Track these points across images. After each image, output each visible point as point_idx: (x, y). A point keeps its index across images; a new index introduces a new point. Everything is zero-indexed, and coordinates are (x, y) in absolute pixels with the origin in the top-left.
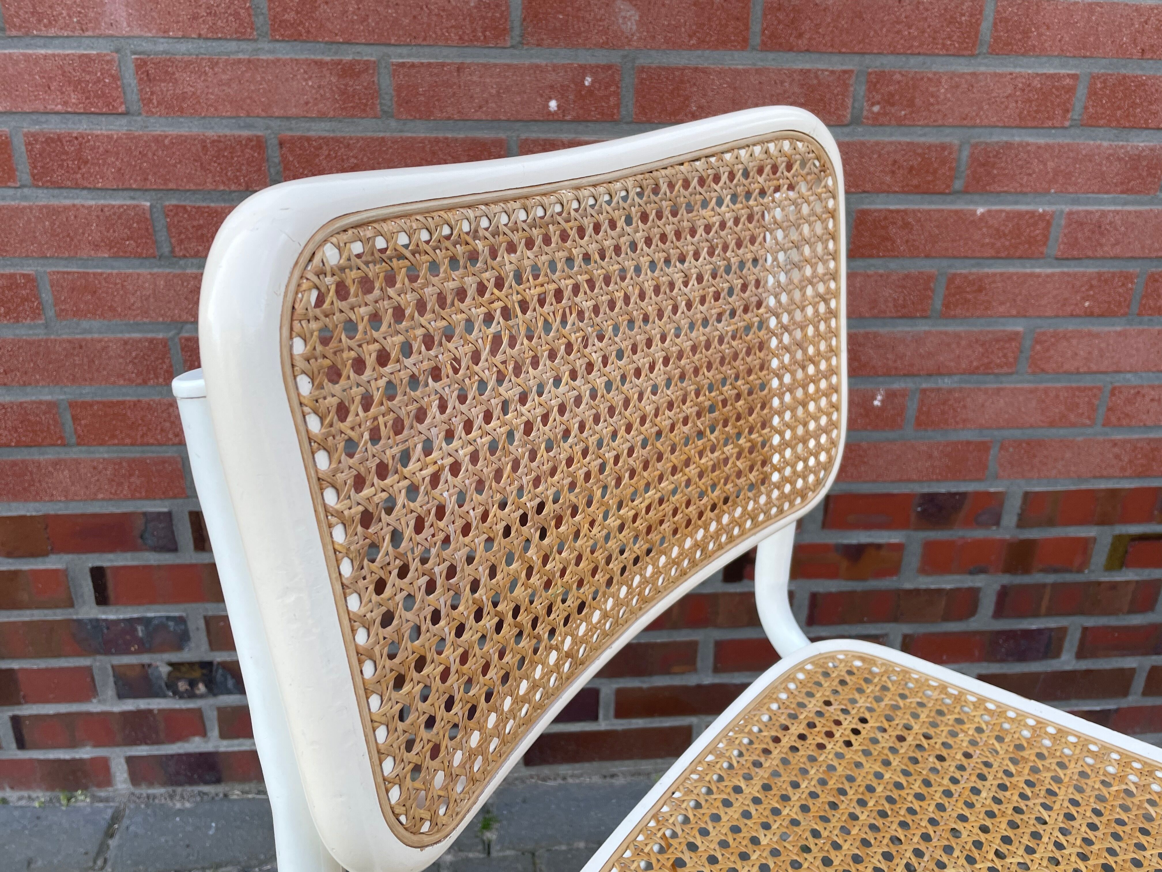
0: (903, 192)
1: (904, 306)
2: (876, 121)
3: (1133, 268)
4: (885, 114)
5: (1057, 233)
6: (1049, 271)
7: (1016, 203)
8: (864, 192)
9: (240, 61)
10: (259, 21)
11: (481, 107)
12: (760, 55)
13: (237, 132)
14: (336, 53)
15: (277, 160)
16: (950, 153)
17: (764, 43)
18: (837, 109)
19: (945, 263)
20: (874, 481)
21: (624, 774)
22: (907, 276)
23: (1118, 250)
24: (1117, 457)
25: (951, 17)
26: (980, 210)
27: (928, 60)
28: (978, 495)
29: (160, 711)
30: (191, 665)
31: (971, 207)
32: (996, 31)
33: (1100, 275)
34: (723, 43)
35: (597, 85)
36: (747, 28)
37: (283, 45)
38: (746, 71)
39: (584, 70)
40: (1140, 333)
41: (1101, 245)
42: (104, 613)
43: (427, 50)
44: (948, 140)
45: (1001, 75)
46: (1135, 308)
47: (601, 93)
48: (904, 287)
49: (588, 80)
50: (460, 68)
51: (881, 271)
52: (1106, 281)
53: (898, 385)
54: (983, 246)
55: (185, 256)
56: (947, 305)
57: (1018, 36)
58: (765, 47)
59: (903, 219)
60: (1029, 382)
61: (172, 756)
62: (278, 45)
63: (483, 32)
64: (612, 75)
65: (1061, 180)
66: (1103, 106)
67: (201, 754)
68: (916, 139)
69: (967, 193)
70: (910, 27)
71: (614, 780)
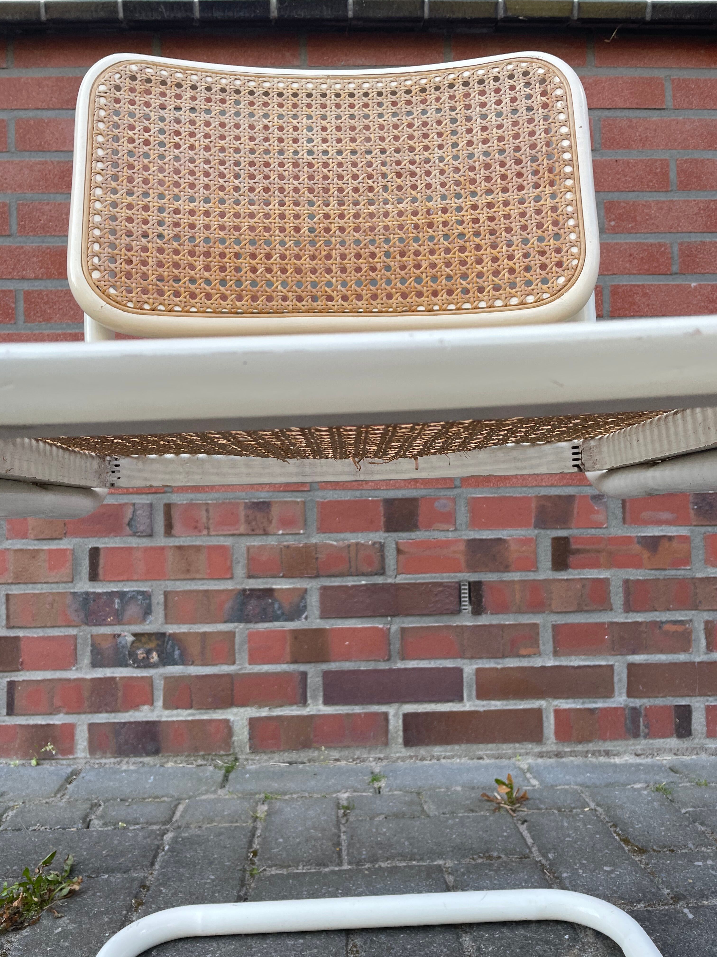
0: (640, 274)
2: (614, 231)
4: (619, 226)
8: (615, 274)
16: (666, 249)
21: (489, 756)
25: (650, 170)
26: (693, 285)
27: (640, 194)
29: (121, 678)
30: (150, 635)
31: (687, 283)
32: (679, 177)
42: (94, 587)
44: (662, 241)
45: (688, 202)
54: (700, 308)
57: (694, 180)
59: (642, 291)
61: (125, 723)
67: (147, 723)
68: (642, 241)
69: (682, 274)
70: (626, 176)
71: (481, 761)
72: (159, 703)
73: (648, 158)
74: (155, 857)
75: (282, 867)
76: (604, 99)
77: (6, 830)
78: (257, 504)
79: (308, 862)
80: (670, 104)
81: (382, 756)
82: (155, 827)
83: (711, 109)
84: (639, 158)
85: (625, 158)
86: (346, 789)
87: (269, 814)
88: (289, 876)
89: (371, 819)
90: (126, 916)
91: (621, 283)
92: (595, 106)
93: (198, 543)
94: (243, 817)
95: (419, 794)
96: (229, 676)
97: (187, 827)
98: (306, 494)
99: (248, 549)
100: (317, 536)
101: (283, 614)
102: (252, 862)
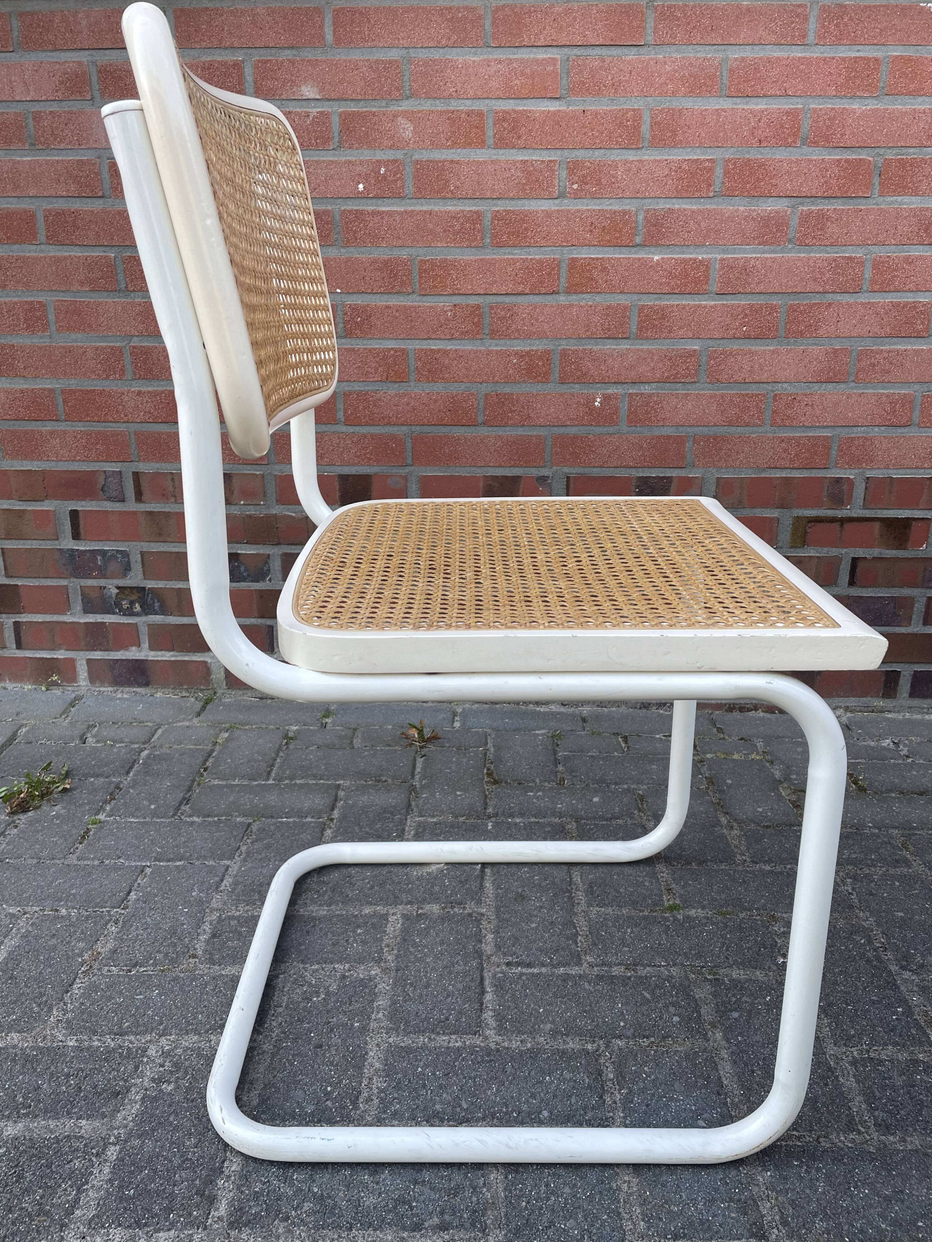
0: (600, 246)
1: (609, 330)
2: (576, 196)
3: (775, 301)
4: (582, 190)
5: (715, 274)
6: (713, 303)
7: (683, 253)
11: (315, 189)
12: (493, 151)
16: (630, 217)
17: (496, 144)
18: (548, 187)
19: (635, 297)
20: (602, 467)
22: (608, 307)
23: (762, 287)
24: (785, 451)
25: (621, 123)
26: (656, 258)
27: (607, 152)
28: (680, 478)
29: (110, 623)
30: (131, 589)
31: (650, 256)
32: (653, 131)
33: (751, 306)
34: (468, 144)
35: (388, 173)
36: (484, 134)
38: (485, 162)
39: (379, 163)
40: (789, 351)
41: (749, 284)
42: (77, 545)
44: (627, 208)
45: (660, 161)
46: (782, 332)
47: (392, 178)
48: (608, 315)
49: (383, 171)
51: (590, 303)
52: (756, 311)
53: (611, 390)
54: (661, 284)
55: (134, 291)
56: (640, 329)
57: (669, 134)
58: (497, 146)
59: (602, 265)
60: (709, 389)
61: (117, 661)
63: (316, 140)
64: (398, 166)
65: (713, 236)
66: (735, 181)
67: (136, 661)
68: (605, 208)
69: (645, 246)
70: (593, 130)
72: (145, 645)
73: (619, 108)
74: (131, 768)
75: (223, 780)
76: (574, 33)
77: (20, 742)
79: (243, 777)
80: (650, 38)
82: (136, 746)
83: (697, 44)
84: (608, 108)
85: (593, 108)
86: (297, 723)
87: (227, 740)
88: (225, 786)
89: (306, 748)
90: (101, 807)
91: (579, 256)
92: (563, 43)
93: (166, 509)
94: (206, 742)
95: (355, 730)
97: (161, 746)
98: (263, 467)
100: (277, 507)
101: (249, 575)
102: (202, 775)
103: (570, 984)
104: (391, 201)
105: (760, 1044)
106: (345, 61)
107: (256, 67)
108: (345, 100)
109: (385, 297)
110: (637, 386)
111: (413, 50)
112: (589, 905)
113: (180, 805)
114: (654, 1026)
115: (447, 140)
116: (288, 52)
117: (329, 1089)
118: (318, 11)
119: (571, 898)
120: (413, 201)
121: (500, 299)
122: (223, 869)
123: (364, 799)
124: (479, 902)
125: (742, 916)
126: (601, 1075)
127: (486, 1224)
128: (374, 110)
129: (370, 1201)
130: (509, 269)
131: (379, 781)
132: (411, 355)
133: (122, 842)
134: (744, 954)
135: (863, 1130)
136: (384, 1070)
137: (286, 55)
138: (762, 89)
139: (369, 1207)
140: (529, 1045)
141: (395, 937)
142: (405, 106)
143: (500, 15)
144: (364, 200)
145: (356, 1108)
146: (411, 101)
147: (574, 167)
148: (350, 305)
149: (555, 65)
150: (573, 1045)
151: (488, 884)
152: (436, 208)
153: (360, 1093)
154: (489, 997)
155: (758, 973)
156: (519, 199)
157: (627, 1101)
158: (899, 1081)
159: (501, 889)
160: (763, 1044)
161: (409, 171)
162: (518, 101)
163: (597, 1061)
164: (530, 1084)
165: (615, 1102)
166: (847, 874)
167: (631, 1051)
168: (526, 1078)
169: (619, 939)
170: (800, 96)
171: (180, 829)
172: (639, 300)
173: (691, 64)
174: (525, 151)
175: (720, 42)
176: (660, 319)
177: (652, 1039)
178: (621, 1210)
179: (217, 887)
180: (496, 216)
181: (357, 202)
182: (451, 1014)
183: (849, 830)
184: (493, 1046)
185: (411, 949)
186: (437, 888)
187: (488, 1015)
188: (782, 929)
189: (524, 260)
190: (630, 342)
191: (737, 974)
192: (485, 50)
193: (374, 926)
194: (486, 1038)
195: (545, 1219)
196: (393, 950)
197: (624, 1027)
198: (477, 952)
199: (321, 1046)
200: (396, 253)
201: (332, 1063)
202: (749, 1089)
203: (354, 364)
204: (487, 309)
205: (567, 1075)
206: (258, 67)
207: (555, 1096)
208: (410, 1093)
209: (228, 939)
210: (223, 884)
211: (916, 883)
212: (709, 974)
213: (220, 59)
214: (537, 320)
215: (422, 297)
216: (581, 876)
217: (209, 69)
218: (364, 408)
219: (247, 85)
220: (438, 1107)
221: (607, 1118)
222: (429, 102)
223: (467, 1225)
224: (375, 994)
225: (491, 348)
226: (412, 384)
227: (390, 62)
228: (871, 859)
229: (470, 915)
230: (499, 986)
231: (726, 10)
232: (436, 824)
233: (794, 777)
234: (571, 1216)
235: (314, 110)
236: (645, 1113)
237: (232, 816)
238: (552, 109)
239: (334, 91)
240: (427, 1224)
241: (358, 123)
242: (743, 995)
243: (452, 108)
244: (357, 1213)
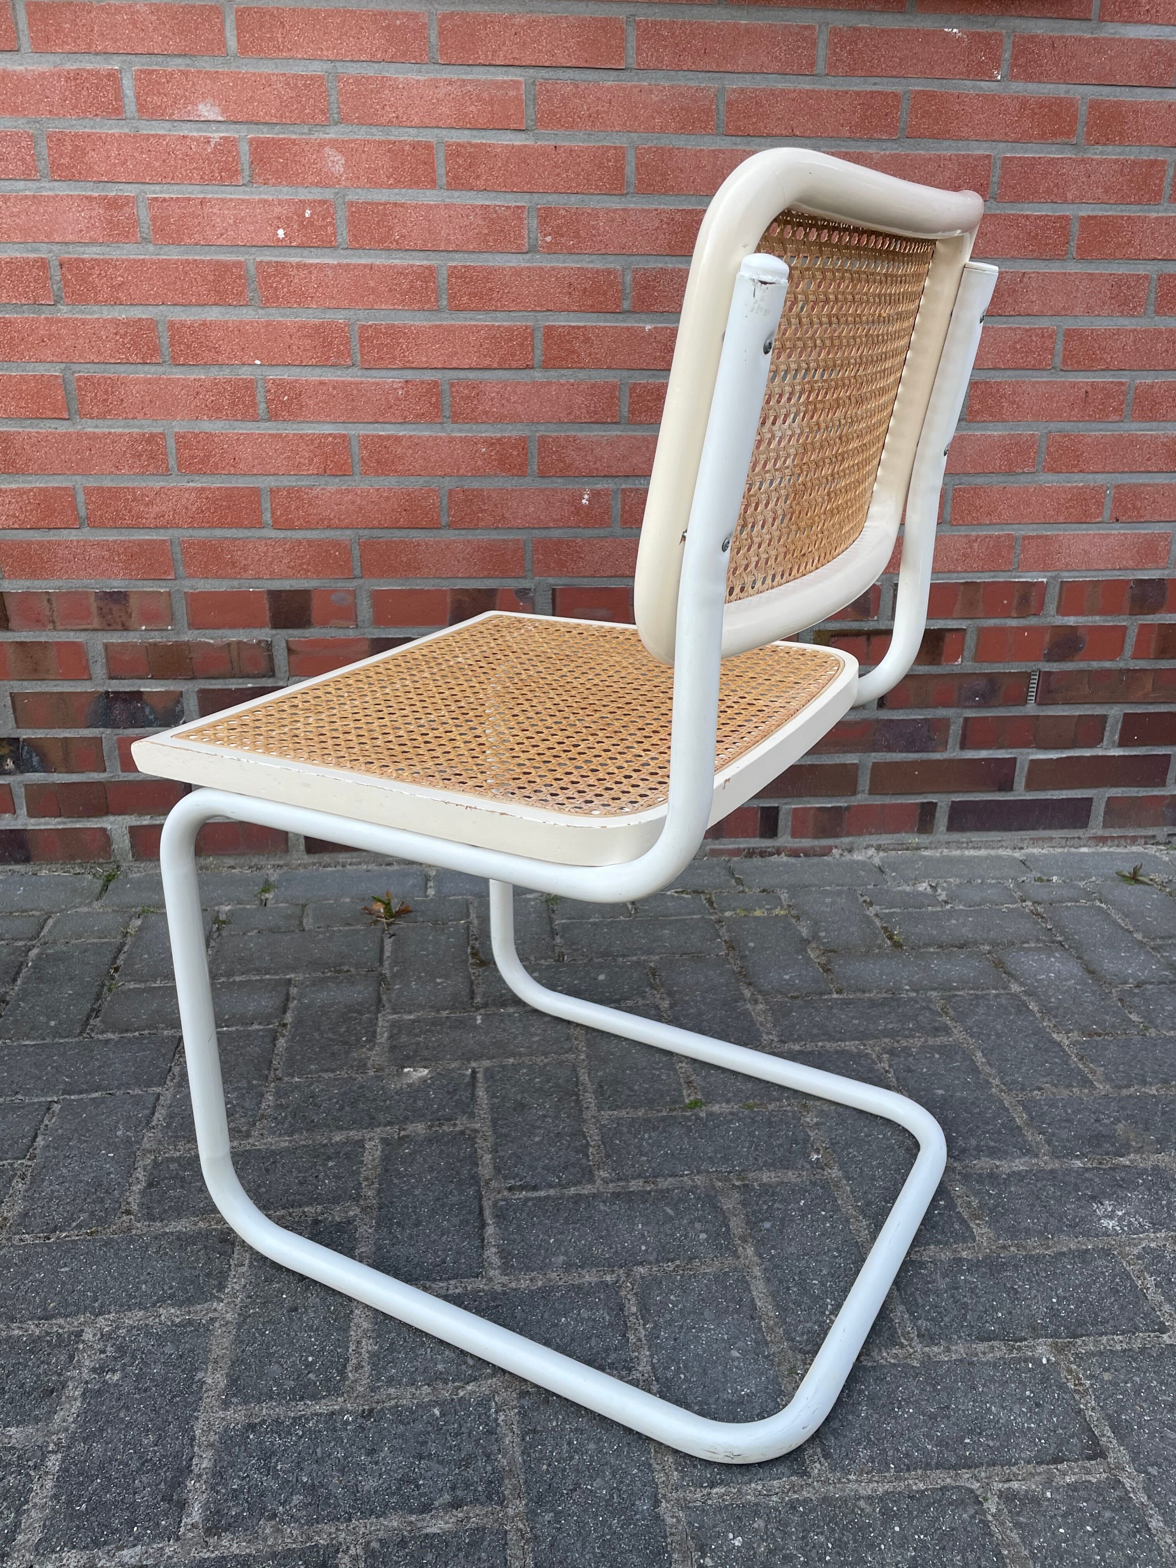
0: (581, 311)
1: (596, 413)
2: (550, 250)
4: (557, 244)
9: (26, 197)
10: (41, 165)
11: (222, 235)
12: (447, 193)
13: (25, 255)
14: (103, 190)
15: (58, 278)
16: (615, 277)
17: (449, 184)
18: (516, 239)
19: (625, 373)
20: (593, 576)
22: (594, 386)
25: (600, 163)
26: (648, 327)
27: (586, 198)
31: (641, 325)
32: (639, 174)
34: (415, 183)
35: (315, 217)
36: (434, 171)
37: (60, 183)
38: (437, 206)
39: (304, 204)
43: (175, 187)
44: (612, 266)
45: (649, 211)
47: (320, 223)
48: (593, 395)
49: (308, 213)
50: (202, 202)
51: (572, 381)
53: (601, 485)
56: (632, 412)
57: (658, 179)
58: (450, 187)
59: (584, 335)
62: (56, 184)
63: (220, 173)
64: (328, 208)
67: (11, 831)
68: (585, 265)
69: (633, 312)
70: (567, 171)
71: (389, 868)
72: (23, 811)
73: (597, 144)
74: (18, 973)
75: (140, 982)
76: (540, 51)
78: (112, 594)
79: (166, 977)
80: (630, 60)
81: (281, 863)
82: (21, 943)
83: (688, 70)
84: (585, 144)
85: (567, 144)
86: (229, 901)
87: (140, 929)
88: (143, 990)
89: (244, 934)
91: (557, 324)
92: (528, 63)
93: (43, 639)
94: (113, 933)
95: (304, 906)
96: (100, 783)
97: (55, 942)
98: (170, 583)
99: (106, 646)
100: (190, 632)
101: (156, 719)
102: (112, 978)
103: (583, 1206)
104: (319, 251)
105: (795, 1256)
106: (254, 74)
107: (137, 79)
108: (256, 124)
109: (318, 371)
110: (630, 480)
111: (341, 64)
112: (600, 1108)
113: (88, 1019)
114: (679, 1246)
115: (389, 178)
116: (180, 61)
117: (310, 1359)
118: (217, 11)
119: (578, 1101)
120: (348, 251)
121: (462, 374)
122: (153, 1099)
123: (322, 997)
124: (472, 1115)
125: (771, 1107)
126: (622, 1310)
127: (504, 1495)
128: (294, 137)
129: (370, 1484)
130: (472, 338)
131: (339, 972)
132: (354, 443)
133: (18, 1073)
134: (774, 1153)
135: (906, 1343)
136: (373, 1331)
137: (176, 64)
138: (766, 128)
139: (369, 1492)
140: (540, 1283)
141: (375, 1168)
142: (333, 133)
143: (448, 24)
144: (286, 250)
145: (344, 1378)
146: (341, 128)
147: (546, 215)
148: (274, 380)
149: (518, 89)
150: (589, 1277)
151: (481, 1093)
152: (378, 262)
153: (347, 1360)
154: (490, 1230)
155: (790, 1173)
156: (480, 252)
157: (653, 1336)
158: (942, 1284)
159: (497, 1097)
160: (799, 1256)
161: (341, 214)
162: (475, 132)
163: (617, 1292)
164: (543, 1329)
165: (640, 1340)
166: (883, 1049)
167: (655, 1278)
168: (538, 1322)
169: (636, 1147)
170: (809, 137)
171: (93, 1051)
172: (630, 377)
173: (681, 94)
174: (486, 194)
175: (715, 68)
176: (655, 400)
177: (678, 1262)
178: (652, 1461)
179: (148, 1123)
180: (453, 272)
181: (276, 251)
182: (448, 1255)
183: (885, 995)
184: (498, 1288)
185: (396, 1181)
186: (420, 1103)
187: (491, 1253)
188: (815, 1120)
189: (490, 328)
190: (620, 427)
191: (768, 1177)
192: (432, 67)
193: (347, 1156)
194: (490, 1280)
195: (569, 1482)
196: (373, 1183)
197: (646, 1250)
198: (473, 1177)
199: (295, 1309)
200: (330, 316)
201: (311, 1328)
202: (785, 1309)
203: (281, 453)
204: (446, 387)
205: (585, 1314)
206: (140, 79)
207: (573, 1340)
208: (407, 1353)
209: (169, 1188)
210: (155, 1118)
211: (956, 1053)
212: (738, 1179)
213: (89, 67)
214: (508, 400)
215: (364, 371)
216: (589, 1074)
217: (75, 79)
218: (297, 508)
219: (126, 101)
220: (440, 1367)
221: (631, 1359)
222: (364, 129)
223: (483, 1498)
224: (355, 1239)
225: (454, 434)
226: (357, 478)
227: (312, 78)
228: (909, 1029)
229: (462, 1133)
230: (500, 1216)
231: (721, 30)
232: (413, 1021)
233: (823, 934)
234: (599, 1473)
235: (216, 136)
236: (674, 1348)
237: (156, 1028)
238: (517, 143)
239: (241, 111)
240: (437, 1503)
241: (274, 153)
242: (774, 1201)
243: (393, 138)
244: (356, 1500)
